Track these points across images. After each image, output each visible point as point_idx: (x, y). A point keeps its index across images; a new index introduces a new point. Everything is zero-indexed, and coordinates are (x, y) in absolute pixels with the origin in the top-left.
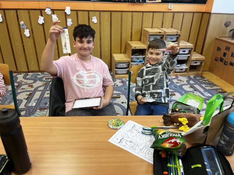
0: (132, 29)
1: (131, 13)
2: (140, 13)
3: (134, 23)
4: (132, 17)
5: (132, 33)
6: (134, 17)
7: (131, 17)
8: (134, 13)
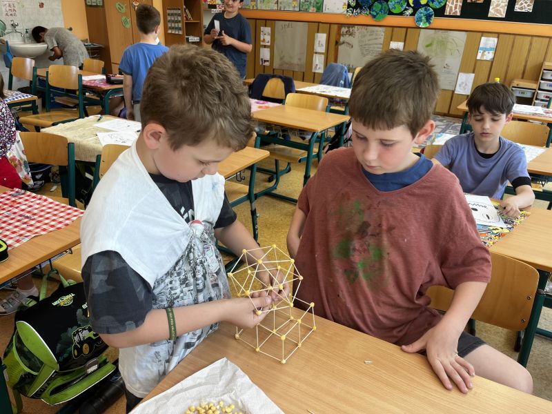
0: (526, 62)
1: (529, 38)
2: (544, 39)
3: (533, 52)
4: (531, 44)
5: (525, 66)
6: (534, 45)
7: (529, 43)
8: (535, 39)
